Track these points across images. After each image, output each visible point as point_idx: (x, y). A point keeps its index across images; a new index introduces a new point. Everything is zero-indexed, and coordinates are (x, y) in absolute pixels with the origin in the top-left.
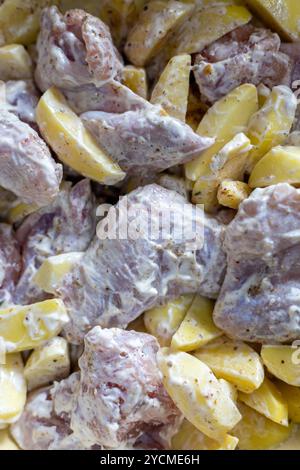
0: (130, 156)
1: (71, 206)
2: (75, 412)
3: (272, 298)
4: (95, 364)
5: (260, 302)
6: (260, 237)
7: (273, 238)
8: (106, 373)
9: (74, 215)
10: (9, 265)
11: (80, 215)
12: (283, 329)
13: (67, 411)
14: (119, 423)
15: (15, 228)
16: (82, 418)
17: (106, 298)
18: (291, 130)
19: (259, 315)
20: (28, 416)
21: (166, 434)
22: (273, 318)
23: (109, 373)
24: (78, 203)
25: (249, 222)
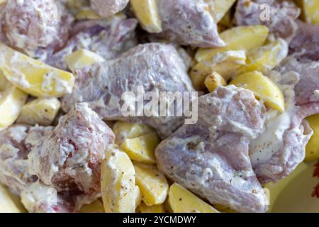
0: (171, 22)
1: (117, 28)
2: (38, 147)
3: (199, 157)
4: (70, 124)
5: (191, 154)
6: (217, 112)
7: (224, 118)
8: (72, 132)
9: (115, 35)
10: (58, 38)
11: (119, 37)
12: (194, 179)
13: (33, 144)
14: (59, 169)
15: (76, 21)
16: (39, 153)
17: (102, 93)
18: (274, 69)
19: (185, 162)
20: (6, 134)
21: (81, 199)
22: (192, 169)
23: (75, 134)
24: (123, 30)
25: (216, 100)
